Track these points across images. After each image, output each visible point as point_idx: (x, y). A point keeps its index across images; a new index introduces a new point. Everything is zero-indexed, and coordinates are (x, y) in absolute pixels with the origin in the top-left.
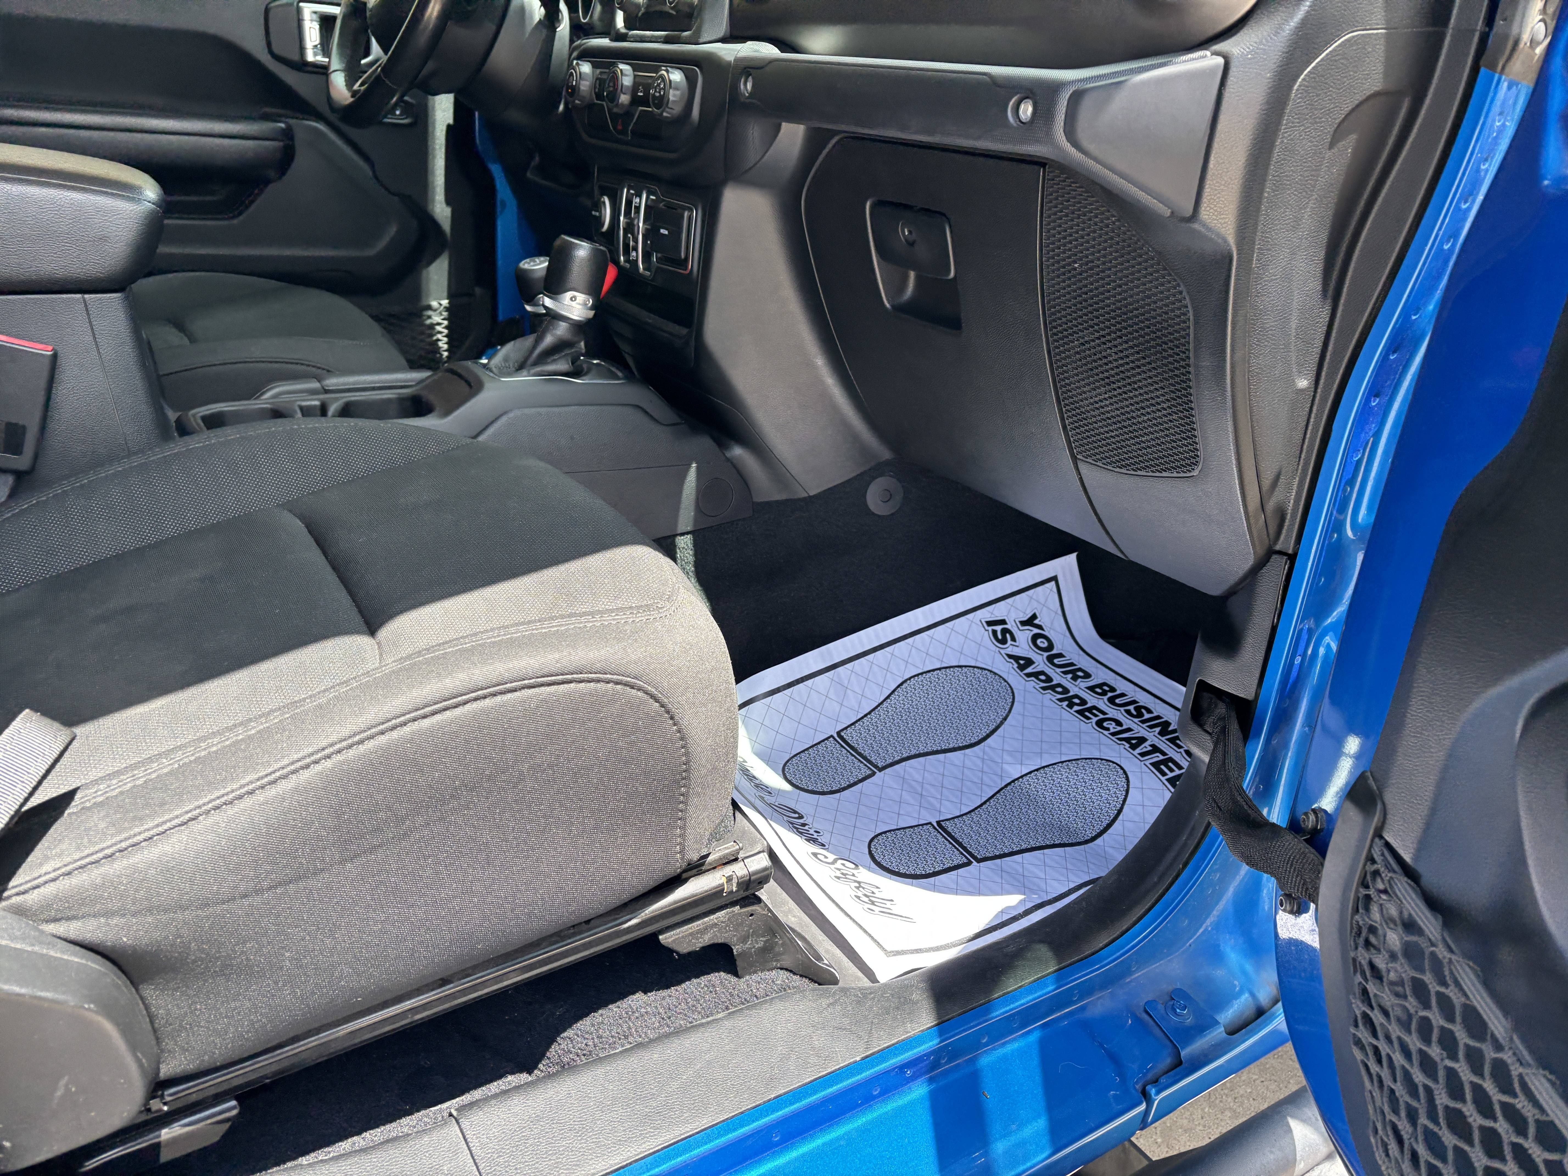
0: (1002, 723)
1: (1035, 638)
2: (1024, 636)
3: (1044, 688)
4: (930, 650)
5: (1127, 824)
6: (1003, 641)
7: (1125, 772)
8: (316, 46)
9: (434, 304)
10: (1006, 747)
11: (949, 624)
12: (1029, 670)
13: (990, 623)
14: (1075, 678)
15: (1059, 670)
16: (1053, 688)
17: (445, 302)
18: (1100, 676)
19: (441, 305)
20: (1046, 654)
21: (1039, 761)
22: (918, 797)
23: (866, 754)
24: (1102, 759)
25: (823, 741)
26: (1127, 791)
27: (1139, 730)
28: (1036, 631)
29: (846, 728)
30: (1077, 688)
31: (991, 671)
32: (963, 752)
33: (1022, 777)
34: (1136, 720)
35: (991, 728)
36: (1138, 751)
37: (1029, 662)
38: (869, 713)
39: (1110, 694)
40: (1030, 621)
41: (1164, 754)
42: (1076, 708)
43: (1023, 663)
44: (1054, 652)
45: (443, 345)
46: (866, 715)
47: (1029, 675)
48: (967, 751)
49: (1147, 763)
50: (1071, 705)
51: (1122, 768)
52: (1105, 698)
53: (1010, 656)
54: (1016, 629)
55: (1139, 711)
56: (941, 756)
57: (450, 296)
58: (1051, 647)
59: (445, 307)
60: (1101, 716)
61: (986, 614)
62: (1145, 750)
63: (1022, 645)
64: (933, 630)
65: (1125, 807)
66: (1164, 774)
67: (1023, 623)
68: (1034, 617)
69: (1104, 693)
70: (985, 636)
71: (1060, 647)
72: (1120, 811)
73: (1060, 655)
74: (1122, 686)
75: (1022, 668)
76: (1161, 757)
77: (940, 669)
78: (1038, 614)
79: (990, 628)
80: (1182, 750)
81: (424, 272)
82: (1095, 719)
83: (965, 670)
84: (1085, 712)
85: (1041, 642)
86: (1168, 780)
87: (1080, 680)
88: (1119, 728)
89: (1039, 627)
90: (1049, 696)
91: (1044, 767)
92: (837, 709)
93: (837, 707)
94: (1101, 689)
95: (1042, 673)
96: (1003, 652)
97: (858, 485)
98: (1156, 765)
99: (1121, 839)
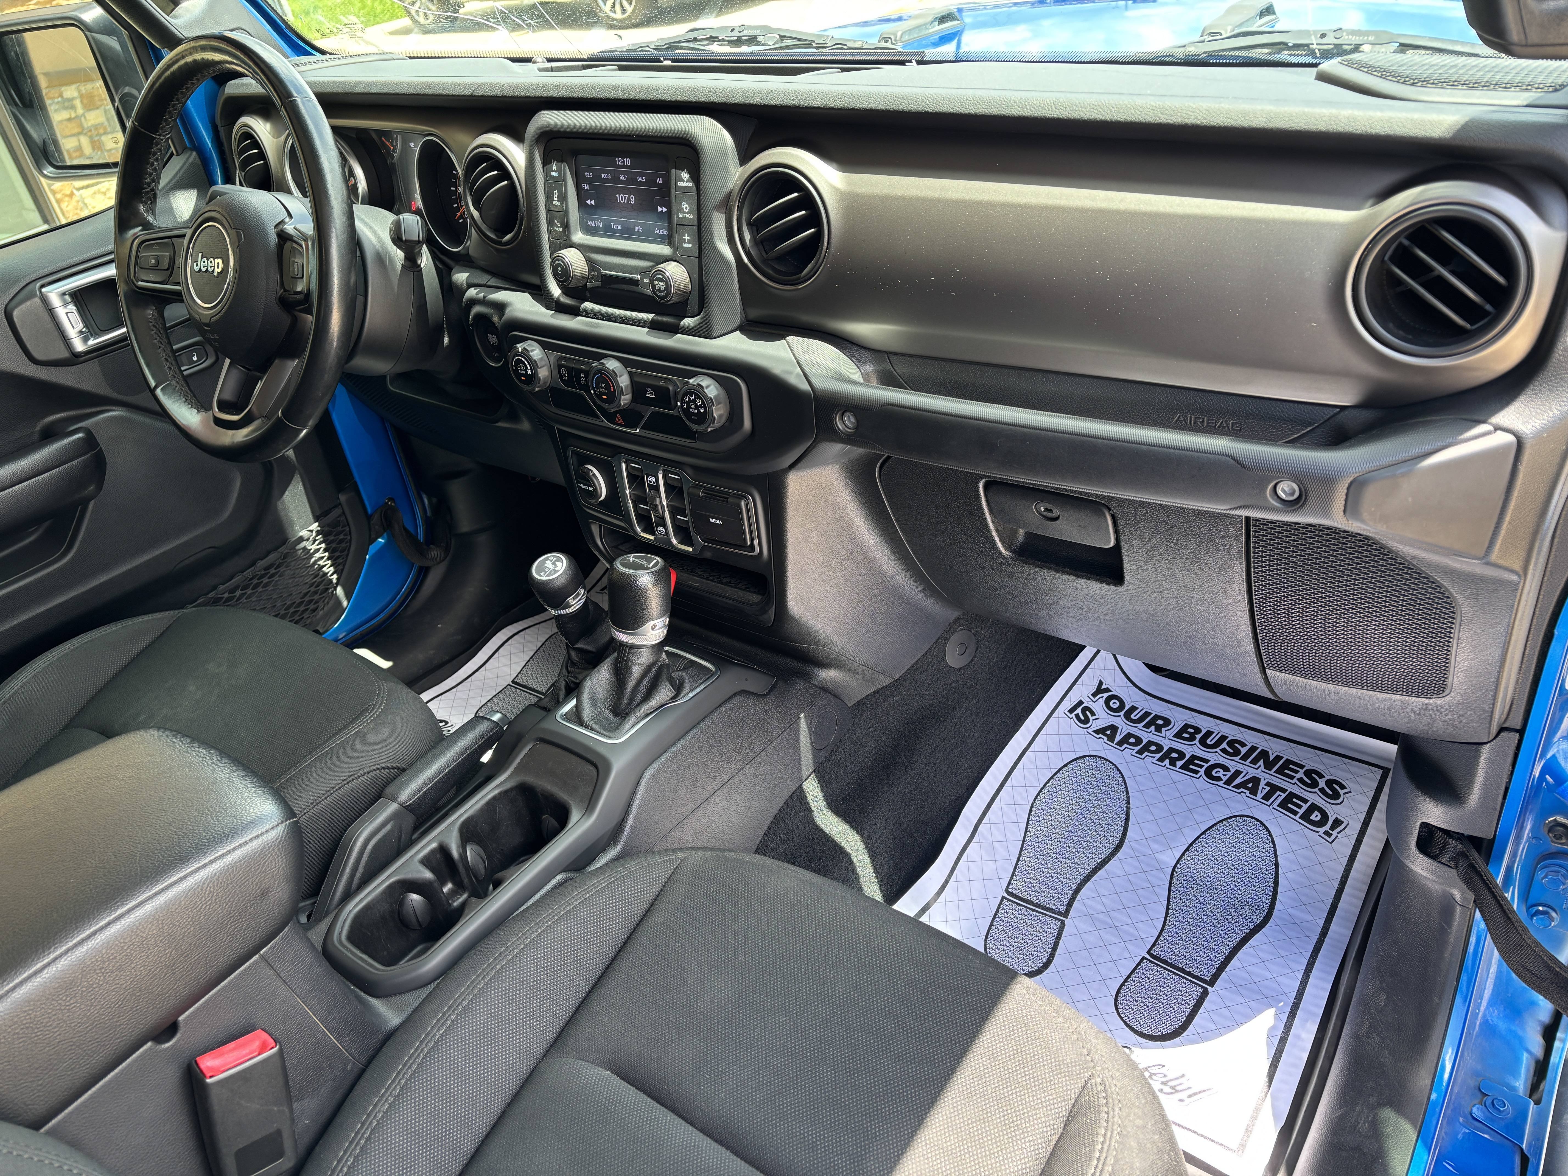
0: (1128, 808)
1: (1107, 702)
2: (1098, 706)
3: (1140, 752)
4: (1038, 764)
5: (1289, 875)
6: (1086, 721)
7: (1262, 823)
8: (81, 332)
9: (304, 533)
10: (1147, 835)
11: (1043, 732)
12: (1118, 738)
13: (1071, 711)
14: (1158, 729)
15: (1140, 725)
16: (1145, 749)
17: (315, 526)
18: (1179, 718)
19: (311, 531)
20: (1122, 713)
21: (1183, 839)
22: (1113, 930)
23: (1042, 902)
24: (1236, 816)
25: (999, 907)
26: (1273, 841)
27: (1249, 771)
28: (1106, 695)
29: (1010, 883)
30: (1166, 740)
31: (1090, 756)
32: (1116, 858)
33: (1178, 862)
34: (1237, 758)
35: (1123, 819)
36: (1260, 796)
37: (1114, 729)
38: (1020, 855)
39: (1198, 736)
40: (1099, 690)
41: (1284, 791)
42: (1179, 764)
43: (1109, 732)
44: (1127, 707)
45: (329, 570)
46: (1018, 860)
47: (1120, 743)
48: (1119, 855)
49: (1275, 805)
50: (1173, 762)
51: (1257, 820)
52: (1197, 742)
53: (1097, 732)
54: (1091, 703)
55: (1234, 747)
56: (1102, 872)
57: (317, 519)
58: (1122, 704)
59: (317, 531)
60: (1206, 765)
61: (1067, 704)
62: (1265, 792)
63: (1103, 718)
64: (1033, 745)
65: (1279, 858)
66: (1295, 813)
67: (1094, 695)
68: (1101, 683)
69: (1192, 738)
70: (1072, 725)
71: (1129, 700)
72: (1277, 865)
73: (1133, 709)
74: (1205, 724)
75: (1111, 738)
76: (1284, 795)
77: (1052, 778)
78: (1102, 680)
79: (1073, 715)
80: (1295, 780)
81: (280, 505)
82: (1202, 771)
83: (1070, 766)
84: (1190, 765)
85: (1114, 704)
86: (1300, 818)
87: (1163, 729)
88: (1229, 774)
89: (1107, 690)
90: (1149, 759)
91: (1191, 845)
92: (994, 867)
93: (992, 865)
94: (1187, 732)
95: (1129, 735)
96: (1090, 731)
97: (937, 650)
98: (1283, 805)
99: (1291, 894)
